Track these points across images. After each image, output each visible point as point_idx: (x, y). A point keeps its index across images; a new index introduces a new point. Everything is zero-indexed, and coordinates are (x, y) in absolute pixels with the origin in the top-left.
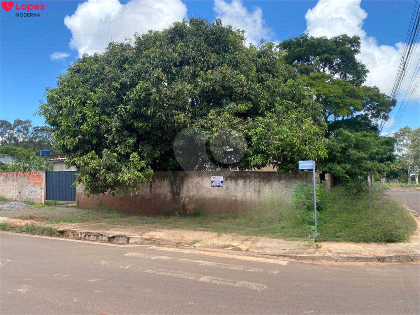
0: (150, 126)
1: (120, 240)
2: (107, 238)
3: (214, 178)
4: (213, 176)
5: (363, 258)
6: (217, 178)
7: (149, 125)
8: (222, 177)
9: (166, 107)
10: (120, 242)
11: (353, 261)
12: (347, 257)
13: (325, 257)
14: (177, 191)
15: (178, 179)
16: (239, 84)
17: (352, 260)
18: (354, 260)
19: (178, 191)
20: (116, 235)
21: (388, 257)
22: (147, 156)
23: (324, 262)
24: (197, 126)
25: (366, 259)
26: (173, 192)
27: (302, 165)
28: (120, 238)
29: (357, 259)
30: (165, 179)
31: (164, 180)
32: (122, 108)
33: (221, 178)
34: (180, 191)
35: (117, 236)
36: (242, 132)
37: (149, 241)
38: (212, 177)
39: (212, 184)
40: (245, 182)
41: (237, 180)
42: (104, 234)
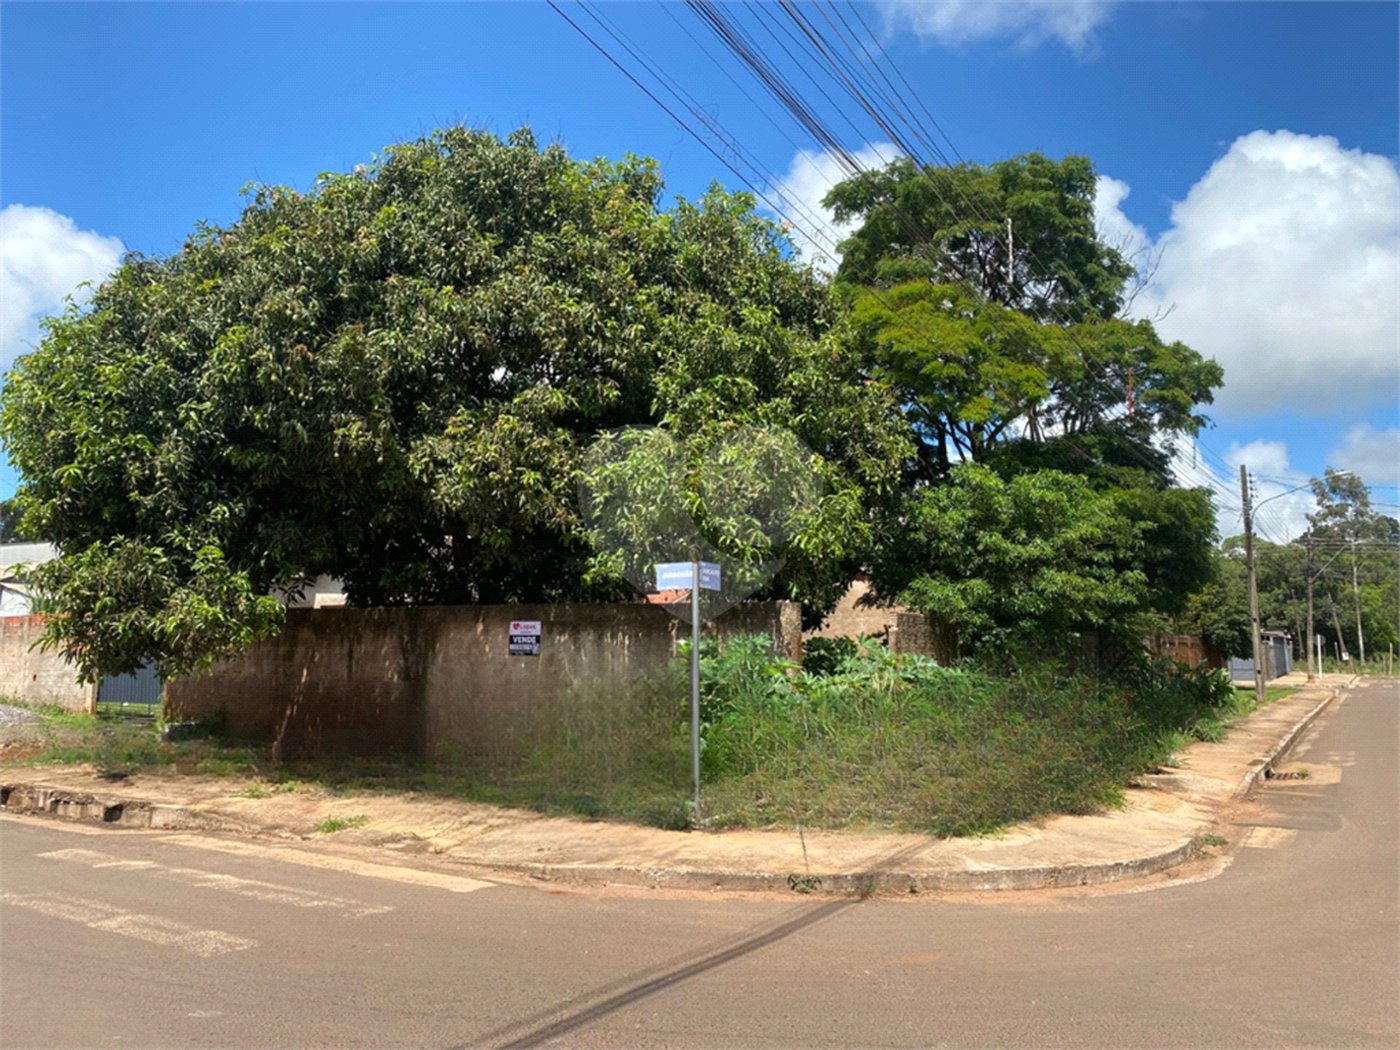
0: (285, 463)
1: (135, 816)
2: (102, 808)
3: (516, 626)
4: (515, 620)
5: (739, 878)
6: (527, 627)
7: (281, 461)
8: (538, 624)
9: (303, 404)
10: (136, 822)
11: (704, 889)
12: (688, 873)
13: (621, 873)
14: (417, 672)
15: (421, 631)
16: (559, 325)
17: (704, 885)
18: (709, 883)
19: (421, 670)
20: (128, 800)
21: (829, 876)
22: (282, 558)
23: (618, 888)
24: (422, 457)
25: (748, 882)
26: (406, 674)
27: (666, 576)
28: (136, 811)
29: (719, 881)
30: (389, 630)
31: (385, 635)
32: (192, 409)
33: (536, 627)
34: (425, 669)
35: (129, 804)
36: (563, 476)
37: (197, 821)
38: (512, 623)
39: (512, 647)
40: (600, 637)
41: (578, 632)
42: (96, 798)
